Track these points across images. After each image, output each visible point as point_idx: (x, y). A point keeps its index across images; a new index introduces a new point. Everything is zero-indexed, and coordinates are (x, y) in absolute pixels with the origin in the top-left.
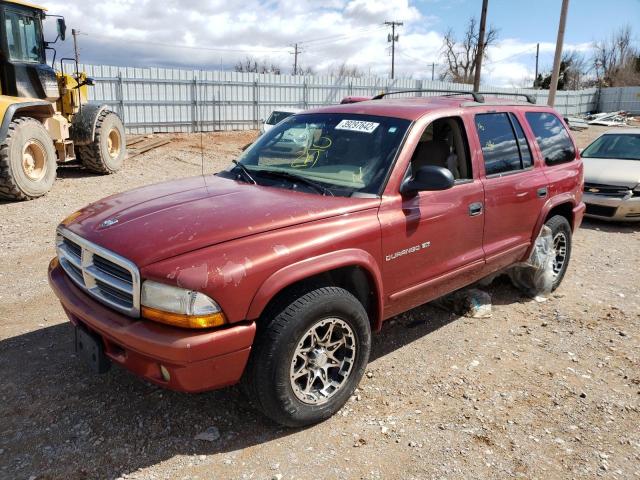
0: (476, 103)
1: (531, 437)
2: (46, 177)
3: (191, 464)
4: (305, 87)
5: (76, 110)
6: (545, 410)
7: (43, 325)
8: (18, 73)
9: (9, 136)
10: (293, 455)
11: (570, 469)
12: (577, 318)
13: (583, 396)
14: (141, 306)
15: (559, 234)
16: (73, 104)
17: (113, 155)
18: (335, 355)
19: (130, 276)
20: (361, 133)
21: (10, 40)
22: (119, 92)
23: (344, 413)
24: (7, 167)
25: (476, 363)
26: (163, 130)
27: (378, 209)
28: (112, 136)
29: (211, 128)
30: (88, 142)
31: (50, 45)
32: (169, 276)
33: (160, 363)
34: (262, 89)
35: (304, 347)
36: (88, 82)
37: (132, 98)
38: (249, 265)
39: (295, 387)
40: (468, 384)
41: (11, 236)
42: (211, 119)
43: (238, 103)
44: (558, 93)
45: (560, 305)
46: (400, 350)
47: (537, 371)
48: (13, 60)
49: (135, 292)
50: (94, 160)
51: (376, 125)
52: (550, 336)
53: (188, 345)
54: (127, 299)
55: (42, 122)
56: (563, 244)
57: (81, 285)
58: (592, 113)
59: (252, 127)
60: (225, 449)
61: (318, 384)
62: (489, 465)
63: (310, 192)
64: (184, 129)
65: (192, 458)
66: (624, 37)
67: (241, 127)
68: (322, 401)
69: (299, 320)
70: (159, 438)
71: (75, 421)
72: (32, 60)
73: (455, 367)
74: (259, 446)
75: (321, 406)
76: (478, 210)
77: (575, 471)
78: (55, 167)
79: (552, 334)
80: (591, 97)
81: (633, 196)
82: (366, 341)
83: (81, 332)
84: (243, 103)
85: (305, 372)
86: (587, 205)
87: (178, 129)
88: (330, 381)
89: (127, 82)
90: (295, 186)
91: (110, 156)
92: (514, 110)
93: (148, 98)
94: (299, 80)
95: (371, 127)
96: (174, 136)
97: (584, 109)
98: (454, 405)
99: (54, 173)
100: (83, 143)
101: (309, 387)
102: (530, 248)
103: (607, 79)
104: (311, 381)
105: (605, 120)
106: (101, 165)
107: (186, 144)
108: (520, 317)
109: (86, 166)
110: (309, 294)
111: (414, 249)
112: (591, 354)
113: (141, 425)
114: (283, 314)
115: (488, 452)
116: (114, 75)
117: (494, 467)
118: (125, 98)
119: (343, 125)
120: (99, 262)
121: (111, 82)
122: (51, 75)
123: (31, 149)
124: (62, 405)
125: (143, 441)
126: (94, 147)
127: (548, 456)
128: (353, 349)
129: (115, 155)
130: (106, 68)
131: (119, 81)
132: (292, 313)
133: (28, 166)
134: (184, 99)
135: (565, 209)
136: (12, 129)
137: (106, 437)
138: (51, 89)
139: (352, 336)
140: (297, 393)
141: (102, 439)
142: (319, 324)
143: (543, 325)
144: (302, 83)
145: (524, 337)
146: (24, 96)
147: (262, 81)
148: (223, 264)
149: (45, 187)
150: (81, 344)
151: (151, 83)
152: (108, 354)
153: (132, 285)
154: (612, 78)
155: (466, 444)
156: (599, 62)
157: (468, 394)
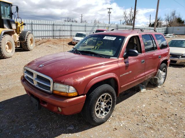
0: (141, 32)
1: (163, 127)
2: (12, 52)
3: (67, 136)
4: (85, 26)
5: (21, 32)
6: (166, 119)
7: (17, 96)
8: (4, 21)
9: (2, 40)
10: (96, 133)
11: (176, 136)
12: (170, 92)
13: (176, 115)
14: (53, 90)
15: (164, 68)
16: (20, 31)
17: (31, 45)
18: (106, 104)
19: (50, 82)
20: (111, 40)
21: (2, 12)
22: (32, 27)
23: (109, 120)
24: (1, 49)
25: (144, 105)
26: (44, 38)
27: (118, 62)
28: (31, 40)
29: (58, 38)
30: (24, 42)
31: (14, 14)
32: (62, 81)
33: (58, 107)
34: (73, 27)
35: (99, 102)
36: (24, 24)
37: (36, 29)
38: (84, 78)
39: (96, 113)
40: (143, 112)
41: (3, 69)
42: (58, 35)
43: (66, 31)
44: (156, 28)
45: (165, 88)
46: (122, 102)
47: (162, 108)
48: (3, 18)
49: (51, 86)
50: (26, 47)
51: (115, 38)
52: (164, 98)
53: (68, 102)
54: (49, 88)
55: (11, 36)
56: (165, 71)
57: (33, 84)
58: (166, 34)
59: (70, 37)
60: (76, 132)
61: (102, 112)
62: (153, 135)
63: (98, 57)
64: (51, 38)
65: (67, 134)
66: (174, 13)
67: (67, 37)
68: (103, 117)
69: (98, 94)
70: (56, 128)
71: (31, 124)
72: (8, 18)
73: (138, 107)
74: (86, 131)
75: (103, 118)
76: (143, 62)
77: (177, 136)
78: (15, 49)
79: (164, 97)
80: (165, 30)
81: (181, 58)
82: (115, 100)
83: (32, 98)
84: (67, 31)
85: (98, 109)
86: (171, 60)
87: (49, 38)
88: (105, 111)
89: (34, 24)
90: (93, 55)
91: (30, 46)
92: (151, 34)
93: (40, 29)
94: (83, 24)
95: (114, 39)
96: (47, 40)
97: (163, 33)
98: (140, 118)
99: (14, 51)
100: (22, 42)
101: (99, 113)
102: (156, 72)
103: (169, 25)
104: (100, 111)
105: (169, 36)
106: (28, 48)
107: (51, 42)
108: (154, 92)
109: (23, 48)
110: (100, 86)
111: (127, 73)
112: (176, 103)
113: (50, 125)
114: (93, 92)
115: (152, 131)
116: (30, 22)
117: (154, 136)
118: (33, 29)
119: (105, 38)
120: (39, 77)
121: (29, 24)
122: (14, 22)
123: (8, 44)
124: (26, 119)
125: (52, 130)
126: (26, 43)
127: (169, 132)
128: (112, 102)
129: (32, 45)
130: (28, 20)
131: (32, 24)
132: (96, 92)
133: (7, 48)
134: (50, 29)
135: (165, 61)
136: (3, 38)
137: (41, 129)
138: (14, 26)
139: (111, 98)
140: (97, 115)
141: (40, 129)
142: (103, 95)
143: (161, 94)
144: (84, 25)
145: (157, 98)
146: (6, 28)
147: (73, 24)
148: (77, 78)
149: (12, 54)
150: (32, 101)
151: (41, 25)
152: (41, 104)
153: (50, 84)
154: (171, 24)
155: (145, 129)
156: (167, 20)
157: (143, 114)
